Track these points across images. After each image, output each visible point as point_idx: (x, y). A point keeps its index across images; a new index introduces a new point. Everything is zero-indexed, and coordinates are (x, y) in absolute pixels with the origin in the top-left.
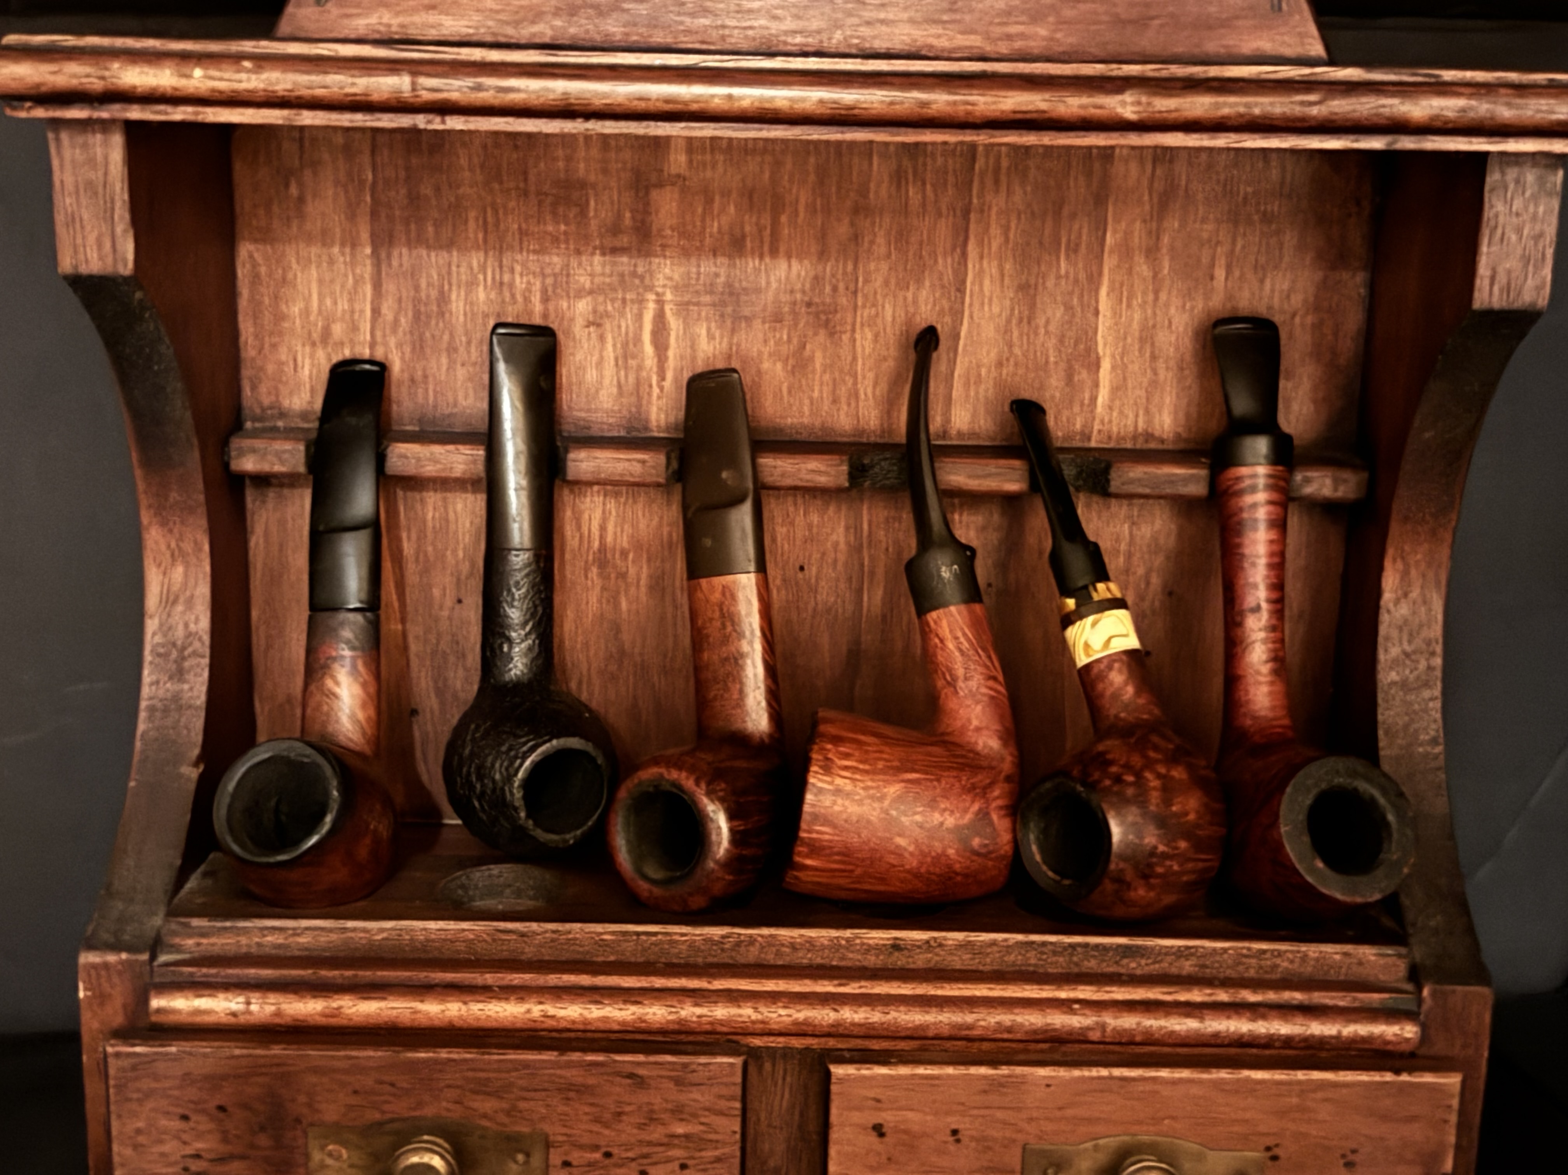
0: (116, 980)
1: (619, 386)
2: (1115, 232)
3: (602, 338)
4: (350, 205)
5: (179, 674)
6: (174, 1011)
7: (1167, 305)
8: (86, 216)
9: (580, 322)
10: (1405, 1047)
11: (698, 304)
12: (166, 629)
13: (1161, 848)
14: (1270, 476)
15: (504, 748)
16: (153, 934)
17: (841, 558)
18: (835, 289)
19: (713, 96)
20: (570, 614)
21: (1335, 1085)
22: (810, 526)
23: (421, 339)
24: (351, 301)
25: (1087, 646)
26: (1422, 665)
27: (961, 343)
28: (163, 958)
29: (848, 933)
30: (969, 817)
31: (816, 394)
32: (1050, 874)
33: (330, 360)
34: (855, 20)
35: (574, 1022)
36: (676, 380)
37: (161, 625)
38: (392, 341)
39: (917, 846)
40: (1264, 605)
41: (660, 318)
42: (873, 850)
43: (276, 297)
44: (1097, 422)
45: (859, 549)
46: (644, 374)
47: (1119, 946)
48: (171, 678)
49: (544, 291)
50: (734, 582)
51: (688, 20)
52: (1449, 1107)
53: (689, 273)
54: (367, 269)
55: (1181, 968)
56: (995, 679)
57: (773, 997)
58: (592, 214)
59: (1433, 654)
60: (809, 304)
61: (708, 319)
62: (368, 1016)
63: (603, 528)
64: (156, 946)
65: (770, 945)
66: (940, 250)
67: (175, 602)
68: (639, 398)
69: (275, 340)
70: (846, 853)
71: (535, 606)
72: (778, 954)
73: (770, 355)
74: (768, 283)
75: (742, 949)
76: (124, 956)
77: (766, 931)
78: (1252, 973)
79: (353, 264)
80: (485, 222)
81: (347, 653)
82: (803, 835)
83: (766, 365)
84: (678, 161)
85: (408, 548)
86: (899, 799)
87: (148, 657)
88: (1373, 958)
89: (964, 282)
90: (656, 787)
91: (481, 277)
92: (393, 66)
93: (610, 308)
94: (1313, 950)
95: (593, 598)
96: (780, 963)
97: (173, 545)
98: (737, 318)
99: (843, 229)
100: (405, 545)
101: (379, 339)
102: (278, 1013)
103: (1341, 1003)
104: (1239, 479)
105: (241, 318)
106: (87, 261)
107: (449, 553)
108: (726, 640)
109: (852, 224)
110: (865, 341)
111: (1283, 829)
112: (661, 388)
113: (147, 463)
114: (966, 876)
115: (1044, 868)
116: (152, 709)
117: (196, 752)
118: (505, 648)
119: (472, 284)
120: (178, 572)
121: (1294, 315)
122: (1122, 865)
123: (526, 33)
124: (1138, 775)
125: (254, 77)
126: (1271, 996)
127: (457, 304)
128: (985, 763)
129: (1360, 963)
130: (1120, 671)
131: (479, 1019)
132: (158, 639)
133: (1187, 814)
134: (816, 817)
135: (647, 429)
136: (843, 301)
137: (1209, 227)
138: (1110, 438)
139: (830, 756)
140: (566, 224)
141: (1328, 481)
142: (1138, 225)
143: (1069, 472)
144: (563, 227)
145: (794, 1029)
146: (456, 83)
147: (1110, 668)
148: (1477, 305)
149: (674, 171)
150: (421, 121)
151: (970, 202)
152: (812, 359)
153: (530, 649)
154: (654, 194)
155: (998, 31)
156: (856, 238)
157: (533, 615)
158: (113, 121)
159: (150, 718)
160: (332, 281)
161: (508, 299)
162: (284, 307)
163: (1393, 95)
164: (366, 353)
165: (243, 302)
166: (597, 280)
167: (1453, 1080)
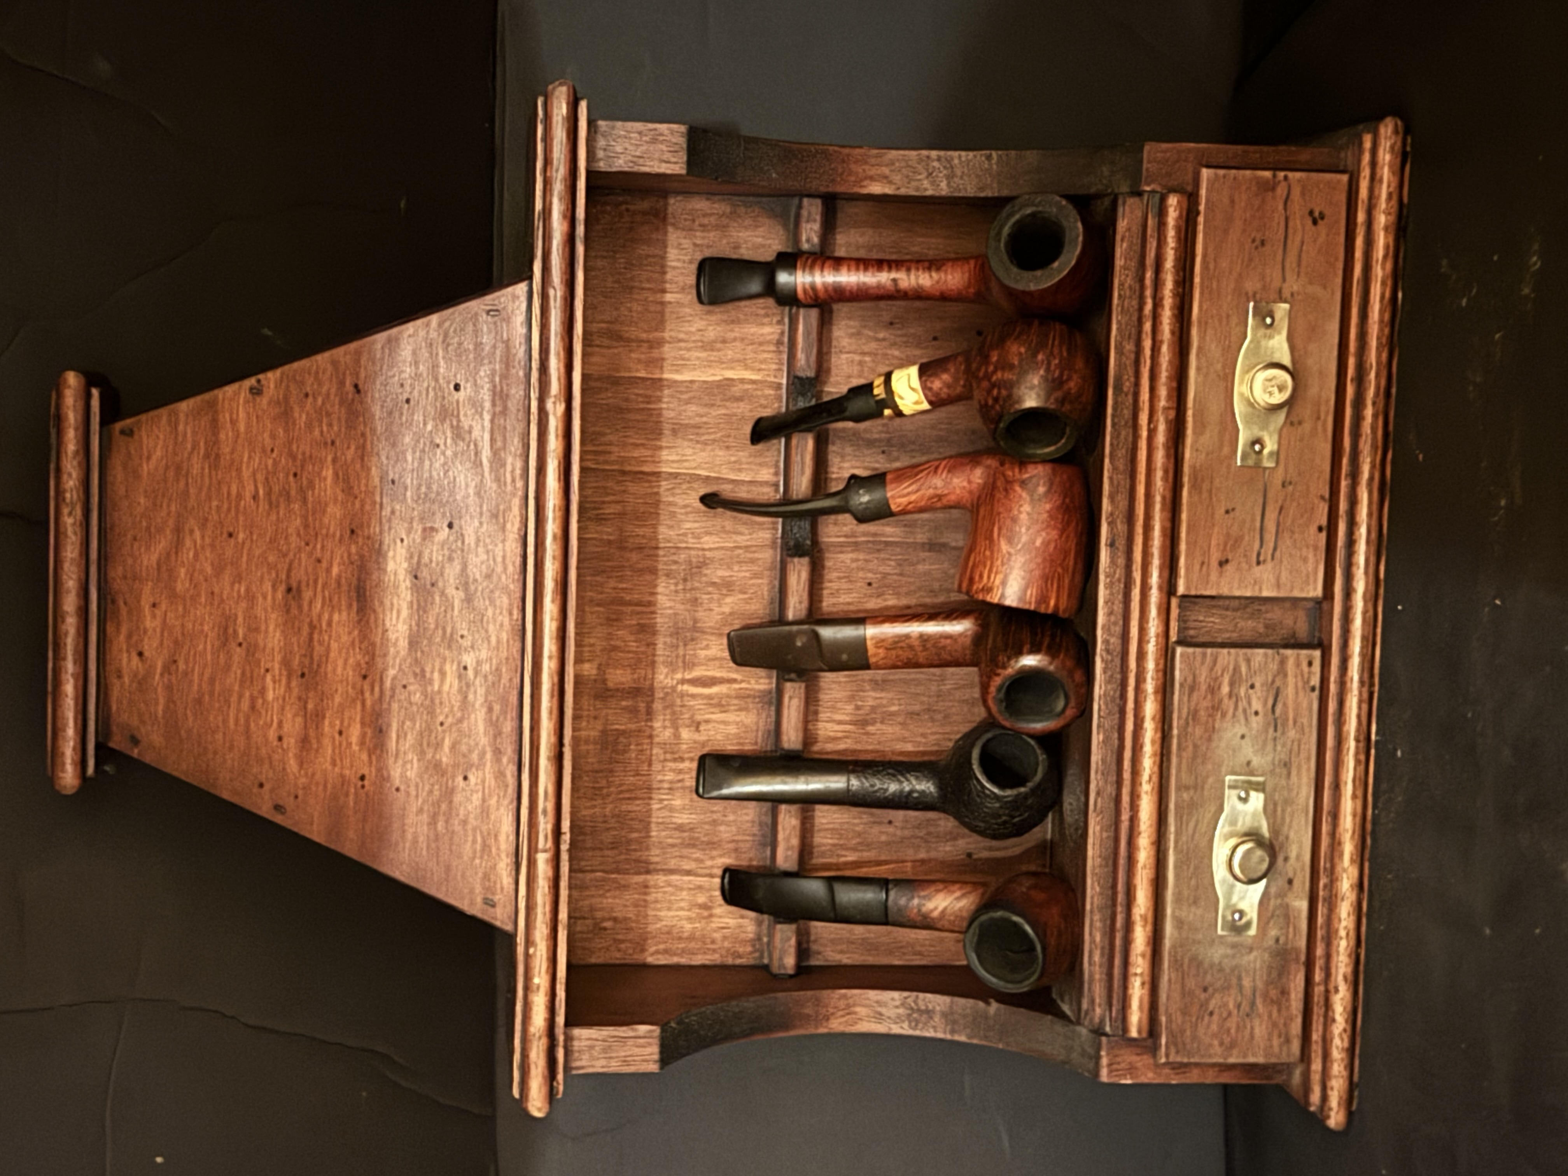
0: (1119, 1059)
1: (740, 710)
2: (637, 371)
3: (707, 721)
4: (618, 888)
5: (929, 1013)
6: (1140, 1021)
7: (686, 333)
8: (623, 1054)
9: (696, 736)
10: (1185, 205)
11: (684, 656)
12: (898, 1020)
13: (1042, 372)
14: (804, 271)
15: (978, 800)
16: (1092, 1036)
17: (862, 556)
18: (676, 562)
19: (549, 668)
20: (900, 747)
21: (1205, 256)
22: (839, 578)
23: (709, 843)
24: (682, 889)
25: (917, 403)
26: (936, 164)
27: (713, 475)
28: (1108, 1029)
29: (1102, 577)
30: (1024, 495)
31: (747, 574)
32: (1063, 441)
33: (720, 905)
34: (503, 577)
35: (1154, 763)
36: (737, 671)
37: (896, 1023)
38: (709, 863)
39: (1043, 530)
40: (893, 275)
41: (694, 682)
42: (1044, 560)
43: (680, 938)
44: (768, 379)
45: (856, 544)
46: (733, 693)
47: (1114, 393)
48: (931, 1018)
49: (675, 760)
50: (872, 638)
51: (503, 681)
52: (1224, 176)
53: (663, 663)
54: (661, 879)
55: (1130, 351)
56: (937, 468)
57: (1142, 630)
58: (623, 727)
59: (928, 157)
60: (685, 580)
61: (695, 650)
62: (1146, 897)
63: (840, 723)
64: (1098, 1032)
65: (1109, 629)
66: (649, 491)
67: (881, 1014)
68: (749, 696)
69: (708, 941)
70: (1046, 579)
71: (888, 774)
72: (1115, 624)
73: (720, 606)
74: (670, 608)
75: (1111, 647)
76: (1103, 1053)
77: (1099, 632)
78: (1135, 303)
79: (656, 886)
80: (629, 799)
81: (916, 901)
82: (1032, 607)
83: (727, 610)
84: (589, 669)
85: (851, 857)
86: (1010, 541)
87: (917, 1033)
88: (1126, 221)
89: (671, 474)
90: (1001, 701)
91: (666, 803)
92: (532, 863)
93: (686, 716)
94: (1119, 262)
95: (890, 729)
96: (1121, 623)
97: (841, 1013)
98: (695, 629)
99: (634, 557)
100: (850, 859)
101: (708, 871)
102: (1143, 955)
103: (1155, 244)
104: (805, 291)
105: (693, 963)
106: (651, 1054)
107: (857, 829)
108: (911, 647)
109: (632, 550)
110: (709, 541)
111: (1032, 287)
112: (742, 681)
113: (786, 1027)
114: (1065, 497)
115: (1059, 445)
116: (953, 1032)
117: (981, 1004)
118: (915, 795)
119: (672, 809)
120: (861, 1011)
121: (695, 245)
122: (1052, 400)
123: (511, 781)
124: (993, 385)
125: (539, 947)
126: (1148, 293)
127: (683, 818)
128: (991, 480)
129: (1129, 230)
130: (932, 382)
131: (1151, 826)
132: (906, 1025)
133: (1020, 354)
134: (1021, 599)
135: (770, 692)
136: (683, 556)
137: (635, 307)
138: (780, 370)
139: (981, 587)
140: (630, 745)
141: (809, 226)
142: (633, 355)
143: (802, 404)
144: (632, 747)
145: (1164, 616)
146: (542, 827)
147: (930, 389)
148: (684, 172)
149: (594, 672)
150: (564, 847)
151: (619, 471)
152: (722, 578)
153: (917, 778)
154: (610, 685)
155: (509, 488)
156: (640, 548)
157: (894, 776)
158: (565, 1034)
159: (960, 1034)
160: (670, 901)
161: (679, 785)
162: (686, 935)
163: (550, 243)
164: (717, 881)
165: (683, 961)
166: (667, 723)
167: (1205, 172)
